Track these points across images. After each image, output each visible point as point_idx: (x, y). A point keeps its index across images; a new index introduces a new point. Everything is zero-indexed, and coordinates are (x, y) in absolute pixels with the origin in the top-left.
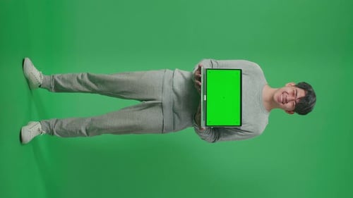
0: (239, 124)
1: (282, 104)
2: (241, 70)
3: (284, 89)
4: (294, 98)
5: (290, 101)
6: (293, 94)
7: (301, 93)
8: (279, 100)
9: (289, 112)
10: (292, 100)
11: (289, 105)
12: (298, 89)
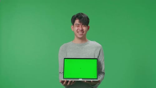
0: (96, 60)
1: (84, 33)
2: (65, 59)
3: (75, 32)
4: (81, 26)
5: (82, 28)
6: (78, 26)
7: (77, 22)
8: (82, 35)
9: (88, 28)
10: (82, 26)
11: (84, 28)
12: (75, 23)
